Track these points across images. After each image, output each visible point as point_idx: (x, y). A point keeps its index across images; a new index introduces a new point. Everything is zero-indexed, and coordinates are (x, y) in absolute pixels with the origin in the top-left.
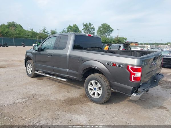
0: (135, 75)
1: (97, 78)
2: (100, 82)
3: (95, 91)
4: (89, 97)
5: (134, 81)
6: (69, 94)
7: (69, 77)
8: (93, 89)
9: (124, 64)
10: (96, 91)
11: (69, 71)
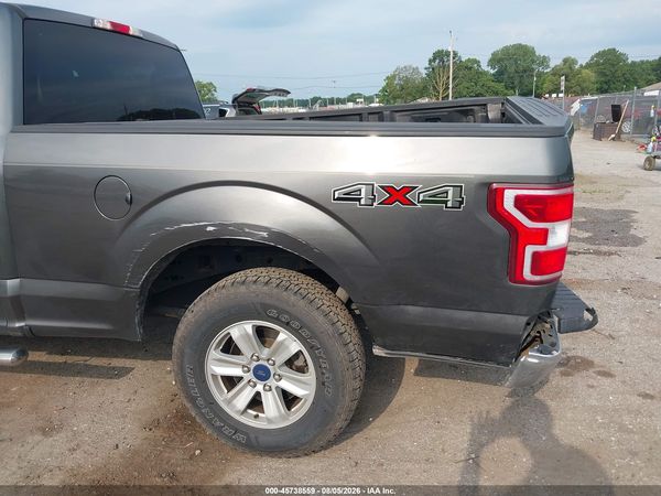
0: (545, 243)
1: (268, 301)
2: (295, 324)
3: (260, 387)
4: (228, 431)
5: (537, 278)
6: (59, 442)
7: (30, 328)
8: (249, 376)
9: (467, 181)
10: (272, 382)
11: (21, 286)
